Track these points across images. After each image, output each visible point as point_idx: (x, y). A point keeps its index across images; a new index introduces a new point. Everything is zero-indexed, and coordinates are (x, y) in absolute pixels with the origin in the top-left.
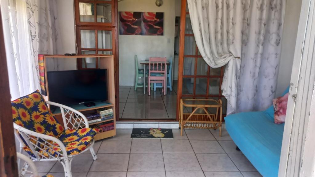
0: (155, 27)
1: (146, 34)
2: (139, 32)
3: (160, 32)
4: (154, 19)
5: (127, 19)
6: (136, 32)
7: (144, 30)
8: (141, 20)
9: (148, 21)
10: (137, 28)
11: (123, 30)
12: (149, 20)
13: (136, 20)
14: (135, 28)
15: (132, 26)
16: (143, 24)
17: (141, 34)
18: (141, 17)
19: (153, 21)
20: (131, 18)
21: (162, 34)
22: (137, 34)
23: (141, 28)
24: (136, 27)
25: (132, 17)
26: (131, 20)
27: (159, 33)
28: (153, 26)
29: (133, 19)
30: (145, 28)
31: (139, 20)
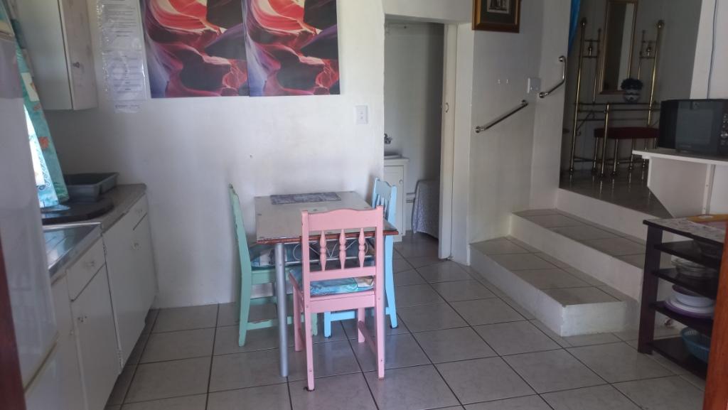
0: (302, 58)
1: (267, 92)
2: (239, 84)
3: (325, 81)
4: (297, 26)
5: (178, 29)
6: (224, 83)
7: (260, 75)
8: (242, 32)
9: (275, 38)
10: (227, 67)
11: (164, 77)
12: (276, 30)
13: (223, 30)
14: (219, 66)
15: (206, 58)
16: (252, 52)
17: (248, 91)
18: (241, 20)
19: (293, 36)
20: (199, 25)
21: (335, 90)
22: (227, 93)
23: (245, 68)
24: (223, 61)
25: (202, 20)
26: (199, 31)
27: (321, 86)
28: (297, 58)
29: (208, 27)
30: (265, 67)
31: (234, 30)
